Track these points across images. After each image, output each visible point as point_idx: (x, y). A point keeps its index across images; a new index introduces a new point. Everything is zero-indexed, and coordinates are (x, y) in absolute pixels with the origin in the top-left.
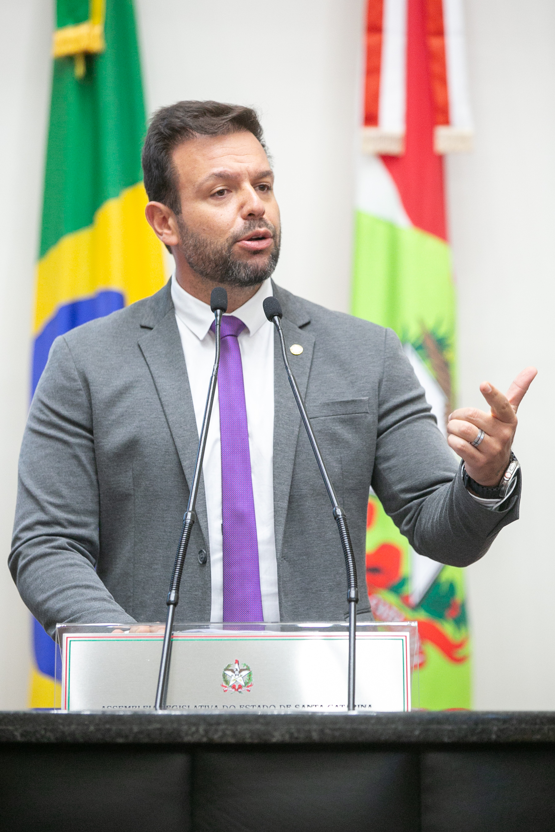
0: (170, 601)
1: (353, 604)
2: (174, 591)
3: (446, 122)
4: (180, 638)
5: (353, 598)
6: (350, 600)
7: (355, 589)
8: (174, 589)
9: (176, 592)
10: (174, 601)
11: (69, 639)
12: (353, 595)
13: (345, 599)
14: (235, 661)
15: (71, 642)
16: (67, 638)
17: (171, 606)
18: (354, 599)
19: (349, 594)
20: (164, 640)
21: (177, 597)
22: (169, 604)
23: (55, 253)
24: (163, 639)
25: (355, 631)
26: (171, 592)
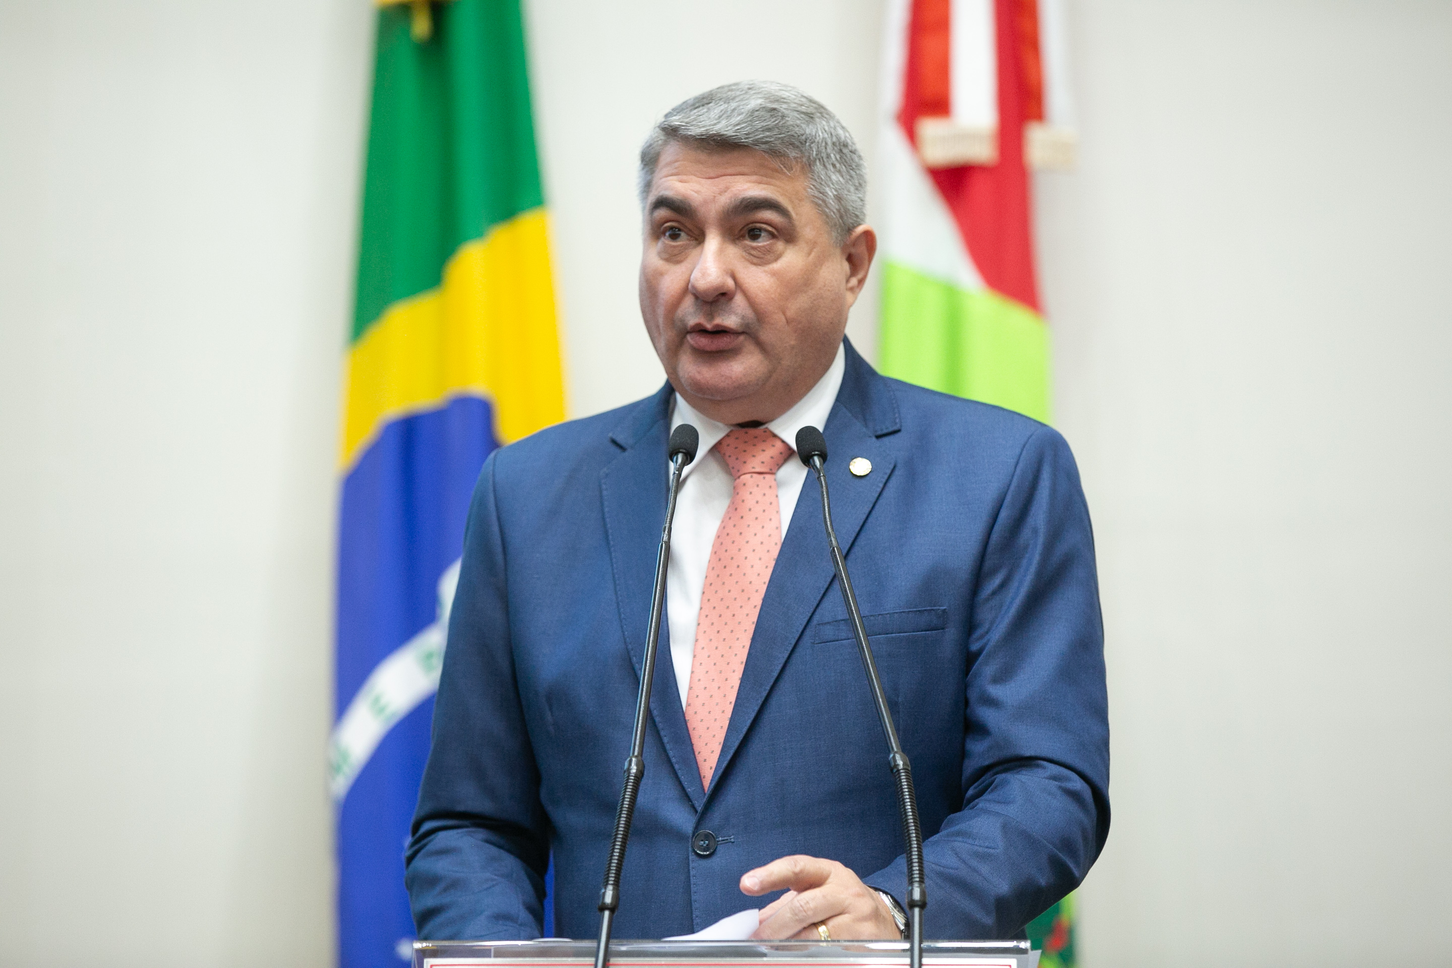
0: (604, 903)
1: (916, 910)
2: (610, 888)
5: (917, 901)
6: (912, 905)
8: (612, 884)
9: (614, 889)
10: (611, 903)
12: (917, 895)
16: (432, 965)
17: (607, 914)
18: (920, 903)
21: (616, 897)
22: (603, 908)
25: (921, 957)
26: (605, 888)
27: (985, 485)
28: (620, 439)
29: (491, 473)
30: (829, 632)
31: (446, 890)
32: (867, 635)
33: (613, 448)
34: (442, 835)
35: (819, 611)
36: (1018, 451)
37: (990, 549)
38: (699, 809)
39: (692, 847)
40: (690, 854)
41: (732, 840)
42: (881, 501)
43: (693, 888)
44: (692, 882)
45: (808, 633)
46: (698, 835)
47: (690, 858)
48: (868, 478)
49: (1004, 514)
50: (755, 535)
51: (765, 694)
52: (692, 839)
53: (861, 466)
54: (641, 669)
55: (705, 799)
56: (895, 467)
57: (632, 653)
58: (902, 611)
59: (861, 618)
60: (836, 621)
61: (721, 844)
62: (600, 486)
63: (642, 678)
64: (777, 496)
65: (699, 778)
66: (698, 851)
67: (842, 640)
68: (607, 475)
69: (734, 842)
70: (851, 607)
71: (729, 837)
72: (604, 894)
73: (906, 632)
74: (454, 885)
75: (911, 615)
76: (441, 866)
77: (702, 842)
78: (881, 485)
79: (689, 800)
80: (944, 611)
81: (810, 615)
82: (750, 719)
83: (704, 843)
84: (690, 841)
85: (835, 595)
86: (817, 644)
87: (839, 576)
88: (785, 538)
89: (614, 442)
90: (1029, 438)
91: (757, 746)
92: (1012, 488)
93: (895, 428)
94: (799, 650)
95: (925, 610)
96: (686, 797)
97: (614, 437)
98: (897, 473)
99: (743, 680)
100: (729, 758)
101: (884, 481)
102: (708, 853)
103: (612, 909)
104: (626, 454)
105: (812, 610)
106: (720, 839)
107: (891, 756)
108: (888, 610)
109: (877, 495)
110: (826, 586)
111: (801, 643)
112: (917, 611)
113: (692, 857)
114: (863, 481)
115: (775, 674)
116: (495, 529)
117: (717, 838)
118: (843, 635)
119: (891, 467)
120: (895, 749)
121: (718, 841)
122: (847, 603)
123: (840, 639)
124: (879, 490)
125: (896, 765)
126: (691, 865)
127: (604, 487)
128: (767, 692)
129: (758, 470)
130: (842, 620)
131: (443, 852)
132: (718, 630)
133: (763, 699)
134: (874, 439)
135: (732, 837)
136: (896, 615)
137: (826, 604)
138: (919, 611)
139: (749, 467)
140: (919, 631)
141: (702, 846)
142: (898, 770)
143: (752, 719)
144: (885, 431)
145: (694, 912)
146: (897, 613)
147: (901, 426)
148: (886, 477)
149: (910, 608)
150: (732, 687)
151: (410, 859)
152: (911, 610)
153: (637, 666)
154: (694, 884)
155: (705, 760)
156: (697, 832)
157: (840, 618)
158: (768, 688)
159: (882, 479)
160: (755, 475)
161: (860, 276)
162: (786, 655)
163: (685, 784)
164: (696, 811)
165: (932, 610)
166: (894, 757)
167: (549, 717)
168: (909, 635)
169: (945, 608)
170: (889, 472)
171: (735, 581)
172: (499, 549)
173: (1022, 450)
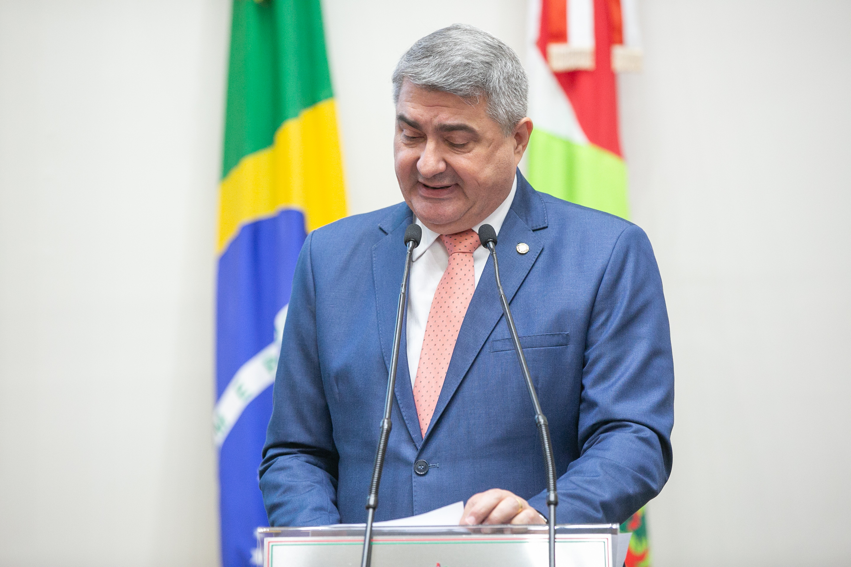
0: (369, 505)
1: (552, 507)
2: (373, 495)
3: (620, 41)
4: (381, 542)
5: (552, 501)
6: (549, 504)
7: (554, 493)
11: (271, 544)
12: (552, 498)
13: (545, 502)
14: (437, 565)
15: (274, 547)
16: (269, 542)
17: (371, 511)
19: (548, 497)
20: (364, 544)
22: (368, 507)
23: (237, 174)
24: (363, 542)
27: (595, 261)
28: (385, 228)
29: (310, 244)
30: (499, 345)
31: (284, 492)
32: (522, 348)
33: (381, 233)
34: (281, 458)
35: (494, 333)
36: (615, 240)
37: (598, 299)
38: (419, 448)
39: (414, 469)
40: (413, 473)
41: (438, 466)
42: (534, 269)
43: (414, 494)
44: (413, 490)
45: (487, 345)
46: (417, 463)
47: (413, 476)
48: (527, 255)
49: (606, 277)
50: (459, 289)
51: (460, 381)
52: (414, 465)
53: (523, 248)
54: (389, 364)
55: (423, 442)
56: (543, 249)
57: (384, 354)
58: (542, 334)
59: (519, 337)
60: (503, 339)
61: (431, 468)
62: (371, 255)
63: (390, 370)
64: (473, 266)
65: (420, 430)
66: (418, 472)
67: (506, 351)
68: (376, 248)
69: (438, 467)
70: (512, 330)
71: (436, 464)
72: (369, 499)
73: (544, 347)
74: (289, 489)
75: (547, 337)
76: (281, 478)
77: (420, 467)
78: (534, 260)
79: (414, 442)
80: (567, 335)
81: (488, 335)
82: (450, 395)
83: (421, 467)
84: (413, 466)
85: (503, 324)
86: (492, 352)
87: (506, 315)
88: (476, 289)
89: (381, 229)
90: (622, 233)
91: (454, 411)
92: (611, 262)
93: (545, 226)
94: (481, 356)
95: (556, 334)
96: (411, 440)
97: (381, 226)
98: (544, 253)
99: (447, 373)
100: (438, 418)
101: (536, 257)
102: (423, 473)
103: (374, 508)
104: (387, 236)
105: (490, 332)
106: (431, 465)
107: (536, 417)
108: (534, 334)
109: (531, 265)
110: (498, 319)
111: (482, 352)
112: (551, 335)
113: (414, 475)
114: (524, 256)
115: (467, 370)
116: (310, 277)
117: (429, 464)
118: (508, 348)
119: (541, 249)
120: (539, 413)
121: (429, 466)
122: (510, 328)
123: (505, 350)
124: (533, 262)
125: (539, 422)
126: (413, 480)
127: (374, 255)
128: (461, 380)
129: (462, 251)
130: (507, 339)
131: (281, 469)
132: (435, 344)
133: (459, 384)
134: (532, 231)
135: (438, 464)
136: (538, 337)
137: (498, 329)
138: (552, 334)
139: (457, 249)
140: (552, 347)
141: (420, 469)
142: (541, 425)
143: (452, 395)
144: (538, 227)
145: (414, 507)
146: (539, 335)
147: (548, 225)
148: (538, 255)
149: (547, 333)
150: (441, 377)
151: (262, 473)
152: (547, 334)
153: (387, 362)
154: (415, 491)
155: (423, 420)
156: (417, 460)
157: (506, 337)
158: (462, 377)
159: (535, 256)
160: (460, 254)
161: (524, 144)
162: (473, 358)
163: (411, 433)
164: (417, 449)
165: (560, 334)
166: (538, 418)
167: (336, 390)
168: (546, 349)
169: (568, 333)
170: (539, 252)
171: (447, 315)
172: (312, 289)
173: (617, 240)
